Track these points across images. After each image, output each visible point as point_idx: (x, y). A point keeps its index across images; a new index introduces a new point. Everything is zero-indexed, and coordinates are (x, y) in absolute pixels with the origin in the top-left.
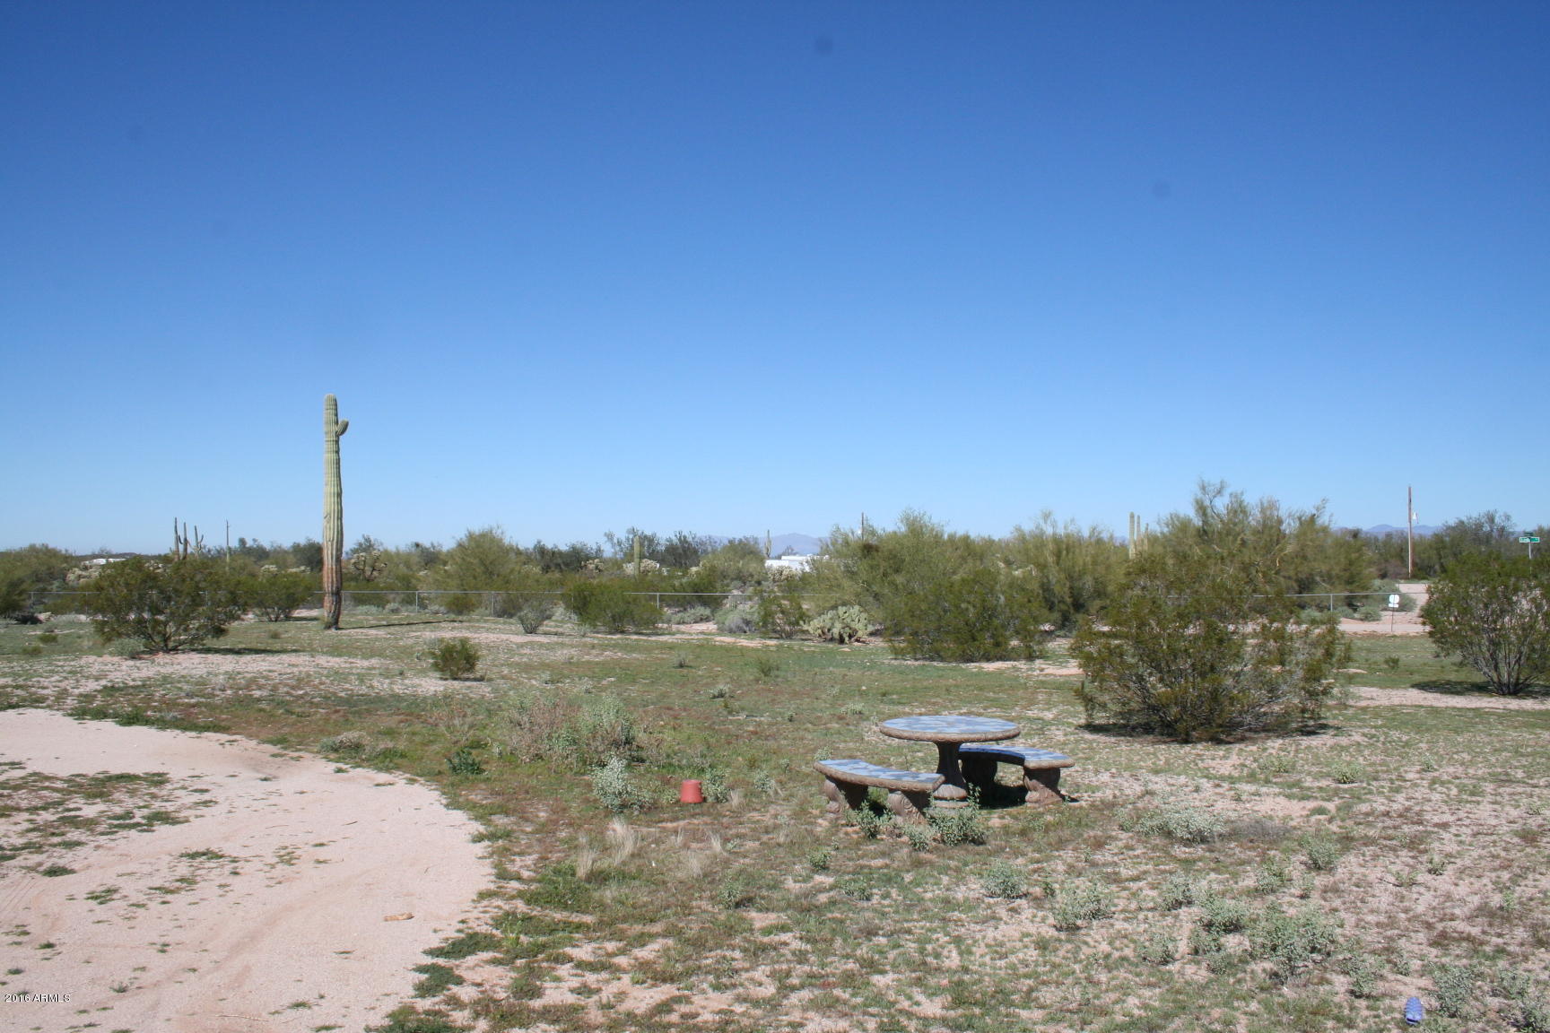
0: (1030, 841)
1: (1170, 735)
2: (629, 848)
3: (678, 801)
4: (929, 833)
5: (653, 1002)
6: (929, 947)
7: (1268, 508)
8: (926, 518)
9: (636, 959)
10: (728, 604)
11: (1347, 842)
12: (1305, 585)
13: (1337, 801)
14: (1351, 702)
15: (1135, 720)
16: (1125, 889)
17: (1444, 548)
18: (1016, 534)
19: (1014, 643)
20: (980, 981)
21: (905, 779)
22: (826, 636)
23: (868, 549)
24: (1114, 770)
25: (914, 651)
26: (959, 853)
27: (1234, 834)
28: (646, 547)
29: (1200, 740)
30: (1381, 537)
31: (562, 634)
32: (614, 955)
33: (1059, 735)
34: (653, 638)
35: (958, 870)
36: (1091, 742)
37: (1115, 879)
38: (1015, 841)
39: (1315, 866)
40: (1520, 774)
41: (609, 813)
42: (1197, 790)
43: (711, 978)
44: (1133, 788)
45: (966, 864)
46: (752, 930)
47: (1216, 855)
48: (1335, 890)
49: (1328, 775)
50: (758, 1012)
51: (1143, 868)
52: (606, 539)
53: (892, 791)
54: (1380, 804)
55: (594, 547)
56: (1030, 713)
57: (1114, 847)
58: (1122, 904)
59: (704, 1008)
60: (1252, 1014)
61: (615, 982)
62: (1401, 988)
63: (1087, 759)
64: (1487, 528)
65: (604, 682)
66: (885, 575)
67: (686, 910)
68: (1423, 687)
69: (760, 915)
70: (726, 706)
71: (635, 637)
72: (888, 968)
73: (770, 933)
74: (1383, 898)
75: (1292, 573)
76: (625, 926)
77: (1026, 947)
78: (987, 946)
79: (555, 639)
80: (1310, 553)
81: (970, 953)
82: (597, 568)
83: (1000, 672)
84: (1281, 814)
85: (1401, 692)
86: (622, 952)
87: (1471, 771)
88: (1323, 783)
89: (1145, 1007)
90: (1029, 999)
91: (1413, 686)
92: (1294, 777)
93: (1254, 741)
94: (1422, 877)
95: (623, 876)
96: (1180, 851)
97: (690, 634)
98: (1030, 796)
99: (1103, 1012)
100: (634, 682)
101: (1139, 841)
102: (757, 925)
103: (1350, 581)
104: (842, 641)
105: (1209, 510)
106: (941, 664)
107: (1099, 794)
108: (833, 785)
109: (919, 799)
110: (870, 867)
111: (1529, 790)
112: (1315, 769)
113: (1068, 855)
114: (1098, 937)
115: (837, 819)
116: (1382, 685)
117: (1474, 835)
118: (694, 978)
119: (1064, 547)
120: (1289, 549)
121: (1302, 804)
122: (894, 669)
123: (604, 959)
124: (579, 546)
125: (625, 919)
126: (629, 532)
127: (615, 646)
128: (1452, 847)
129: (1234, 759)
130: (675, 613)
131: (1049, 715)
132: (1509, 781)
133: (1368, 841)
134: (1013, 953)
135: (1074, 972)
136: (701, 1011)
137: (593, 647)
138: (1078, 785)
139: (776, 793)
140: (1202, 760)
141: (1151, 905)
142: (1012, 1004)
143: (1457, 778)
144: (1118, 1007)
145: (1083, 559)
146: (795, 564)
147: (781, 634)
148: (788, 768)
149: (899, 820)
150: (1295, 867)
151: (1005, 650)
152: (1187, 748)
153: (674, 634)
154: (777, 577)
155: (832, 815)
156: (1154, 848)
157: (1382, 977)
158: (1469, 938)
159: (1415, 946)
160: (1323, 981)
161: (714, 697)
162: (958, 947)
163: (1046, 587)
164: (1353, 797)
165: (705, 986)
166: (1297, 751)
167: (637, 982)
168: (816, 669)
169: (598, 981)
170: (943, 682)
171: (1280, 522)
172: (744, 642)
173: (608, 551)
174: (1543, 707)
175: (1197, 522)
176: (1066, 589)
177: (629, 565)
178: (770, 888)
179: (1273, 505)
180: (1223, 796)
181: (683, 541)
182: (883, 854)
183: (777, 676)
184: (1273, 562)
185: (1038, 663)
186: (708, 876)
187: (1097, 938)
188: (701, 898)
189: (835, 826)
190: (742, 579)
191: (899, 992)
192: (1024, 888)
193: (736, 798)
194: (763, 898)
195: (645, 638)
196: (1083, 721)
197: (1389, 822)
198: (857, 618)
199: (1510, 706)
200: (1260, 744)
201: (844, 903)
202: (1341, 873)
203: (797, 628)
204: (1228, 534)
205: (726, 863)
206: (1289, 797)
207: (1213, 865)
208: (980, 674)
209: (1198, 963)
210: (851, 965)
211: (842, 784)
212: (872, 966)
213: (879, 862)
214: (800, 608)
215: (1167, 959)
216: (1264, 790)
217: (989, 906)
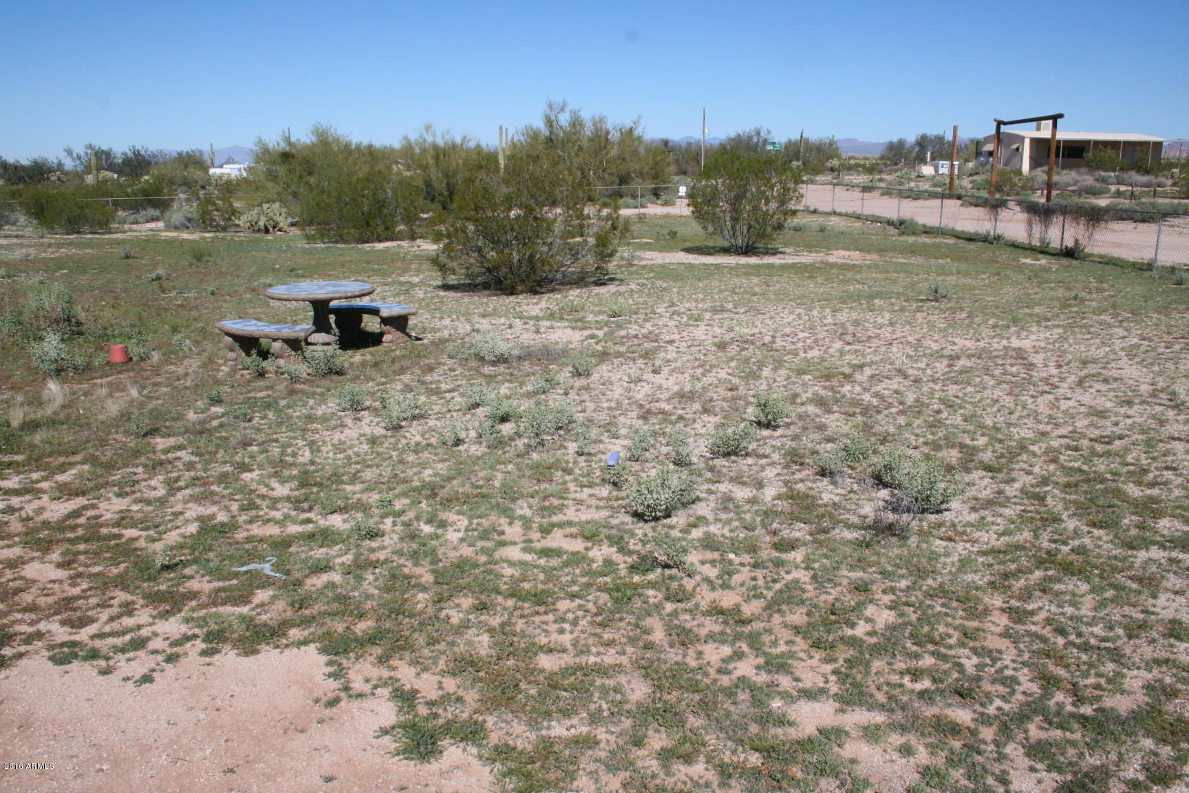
0: (380, 370)
1: (501, 290)
2: (59, 401)
3: (108, 363)
4: (303, 369)
5: (66, 512)
6: (289, 450)
7: (599, 123)
8: (332, 130)
9: (56, 482)
10: (175, 205)
11: (604, 356)
12: (624, 180)
13: (606, 329)
14: (636, 262)
15: (480, 280)
16: (442, 398)
17: (726, 153)
18: (404, 142)
19: (402, 227)
20: (322, 469)
21: (284, 330)
22: (253, 227)
23: (286, 156)
24: (454, 317)
25: (322, 236)
26: (326, 382)
27: (527, 355)
28: (102, 159)
29: (522, 292)
30: (684, 145)
31: (22, 237)
32: (38, 481)
33: (420, 293)
34: (107, 236)
35: (322, 394)
36: (443, 297)
37: (437, 392)
38: (369, 371)
39: (577, 374)
40: (730, 306)
41: (46, 376)
42: (510, 327)
43: (116, 489)
44: (463, 327)
45: (329, 390)
46: (154, 452)
47: (511, 370)
48: (587, 388)
49: (604, 312)
50: (150, 508)
51: (459, 382)
52: (66, 154)
53: (275, 340)
54: (633, 329)
55: (55, 161)
56: (402, 279)
57: (441, 369)
58: (436, 408)
59: (107, 510)
60: (509, 473)
61: (36, 501)
62: (610, 447)
63: (436, 309)
64: (755, 140)
65: (58, 274)
66: (301, 177)
67: (103, 442)
68: (688, 250)
69: (163, 440)
70: (161, 287)
71: (91, 236)
72: (255, 467)
73: (169, 452)
74: (617, 392)
75: (614, 171)
76: (50, 460)
77: (361, 443)
78: (333, 445)
79: (15, 241)
80: (627, 156)
81: (319, 451)
82: (59, 179)
83: (387, 250)
84: (564, 341)
85: (674, 254)
86: (45, 479)
87: (700, 306)
88: (600, 318)
89: (436, 475)
90: (355, 478)
91: (682, 250)
92: (581, 314)
93: (559, 291)
94: (648, 376)
95: (53, 423)
96: (487, 370)
97: (140, 231)
98: (386, 338)
99: (405, 481)
100: (84, 272)
101: (460, 365)
102: (159, 447)
103: (655, 177)
104: (267, 231)
105: (555, 123)
106: (343, 246)
107: (439, 334)
108: (231, 339)
109: (295, 344)
110: (255, 398)
111: (732, 315)
112: (597, 309)
113: (406, 378)
114: (414, 432)
115: (236, 365)
116: (662, 249)
117: (689, 347)
118: (102, 491)
119: (441, 154)
120: (614, 152)
121: (581, 333)
122: (305, 251)
123: (28, 486)
124: (40, 160)
125: (50, 455)
126: (86, 147)
127: (71, 244)
128: (671, 356)
129: (543, 304)
130: (130, 215)
131: (416, 280)
132: (723, 310)
133: (619, 355)
134: (350, 448)
135: (391, 457)
136: (104, 513)
137: (50, 246)
138: (424, 328)
139: (190, 349)
140: (520, 306)
141: (458, 407)
142: (342, 482)
143: (690, 310)
144: (416, 478)
145: (457, 162)
146: (232, 171)
147: (218, 228)
148: (203, 331)
149: (281, 362)
150: (564, 375)
151: (393, 233)
152: (511, 298)
153: (125, 232)
154: (219, 183)
155: (232, 363)
156: (470, 369)
157: (600, 441)
158: (662, 412)
159: (630, 420)
160: (562, 447)
161: (153, 280)
162: (311, 448)
163: (428, 184)
164: (617, 326)
165: (111, 495)
166: (588, 297)
167: (54, 499)
168: (242, 254)
169: (21, 502)
170: (342, 259)
171: (608, 133)
172: (185, 236)
173: (69, 164)
174: (760, 262)
175: (545, 132)
176: (444, 185)
177: (90, 176)
178: (174, 419)
179: (602, 120)
180: (527, 330)
181: (137, 154)
182: (267, 388)
183: (208, 261)
184: (601, 162)
185: (419, 242)
186: (125, 416)
187: (414, 434)
188: (117, 432)
189: (234, 371)
190: (187, 184)
191: (259, 483)
192: (368, 403)
193: (156, 357)
194: (167, 427)
195: (99, 236)
196: (440, 283)
197: (636, 341)
198: (276, 211)
199: (740, 262)
200: (564, 293)
201: (230, 425)
202: (595, 376)
203: (231, 223)
204: (569, 141)
205: (142, 405)
206: (573, 328)
207: (508, 378)
208: (373, 251)
209: (480, 443)
210: (228, 468)
211: (237, 338)
212: (245, 468)
213: (263, 394)
214: (231, 206)
215: (458, 442)
216: (558, 324)
217: (340, 418)
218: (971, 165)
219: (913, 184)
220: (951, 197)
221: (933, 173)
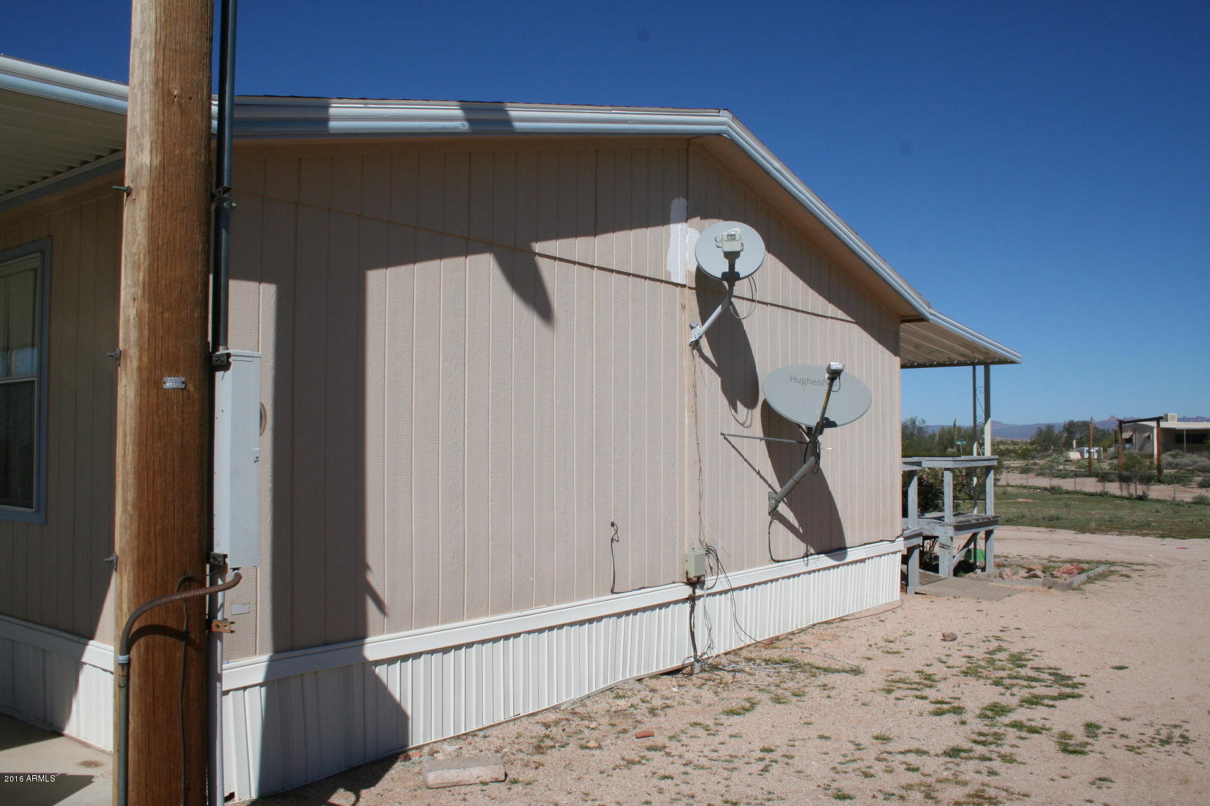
218: (1112, 450)
219: (1061, 467)
220: (1090, 475)
221: (1080, 457)
